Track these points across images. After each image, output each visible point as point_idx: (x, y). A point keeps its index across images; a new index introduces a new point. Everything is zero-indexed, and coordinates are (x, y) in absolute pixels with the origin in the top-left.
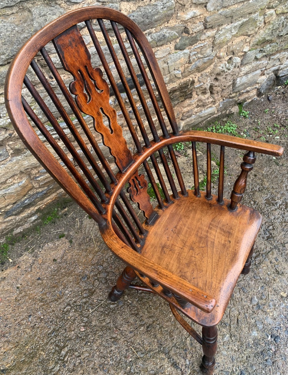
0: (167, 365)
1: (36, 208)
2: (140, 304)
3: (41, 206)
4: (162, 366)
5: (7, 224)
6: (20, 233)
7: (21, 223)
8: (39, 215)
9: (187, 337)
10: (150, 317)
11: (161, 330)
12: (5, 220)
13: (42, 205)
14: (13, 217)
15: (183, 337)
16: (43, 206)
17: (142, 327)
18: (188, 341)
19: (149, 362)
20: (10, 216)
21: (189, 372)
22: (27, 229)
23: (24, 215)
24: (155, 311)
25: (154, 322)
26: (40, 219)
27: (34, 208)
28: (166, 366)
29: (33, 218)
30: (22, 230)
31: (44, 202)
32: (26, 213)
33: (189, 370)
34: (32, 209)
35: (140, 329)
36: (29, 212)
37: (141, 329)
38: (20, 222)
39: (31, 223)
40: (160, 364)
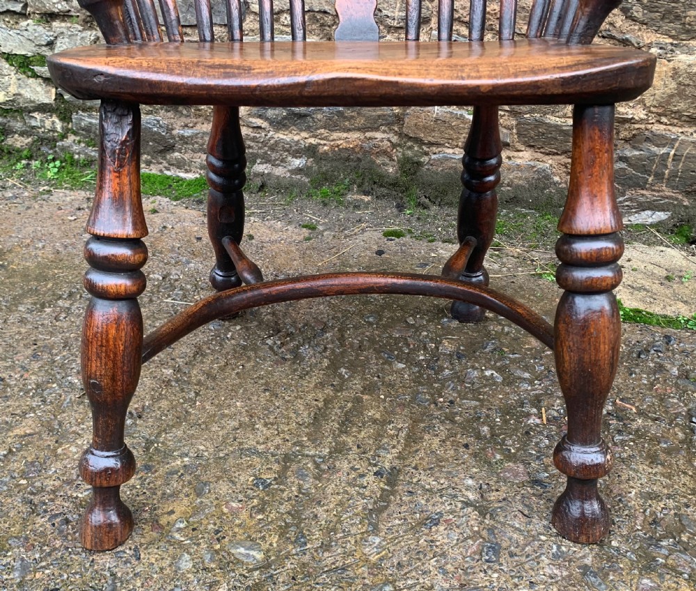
0: (85, 442)
1: (313, 141)
2: (234, 350)
3: (322, 142)
4: (79, 435)
5: (250, 133)
6: (263, 174)
7: (274, 156)
8: (309, 164)
9: (191, 455)
10: (209, 375)
11: (183, 403)
12: (251, 119)
13: (325, 142)
14: (265, 124)
15: (185, 450)
16: (326, 148)
17: (171, 371)
18: (179, 463)
19: (81, 411)
20: (260, 116)
21: (80, 495)
22: (278, 177)
23: (285, 137)
24: (233, 376)
25: (199, 383)
26: (307, 175)
27: (307, 136)
28: (79, 443)
29: (297, 163)
30: (266, 172)
31: (331, 138)
32: (290, 135)
33: (86, 493)
34: (304, 134)
35: (165, 368)
36: (296, 138)
37: (164, 370)
38: (272, 149)
39: (289, 171)
40: (83, 429)
